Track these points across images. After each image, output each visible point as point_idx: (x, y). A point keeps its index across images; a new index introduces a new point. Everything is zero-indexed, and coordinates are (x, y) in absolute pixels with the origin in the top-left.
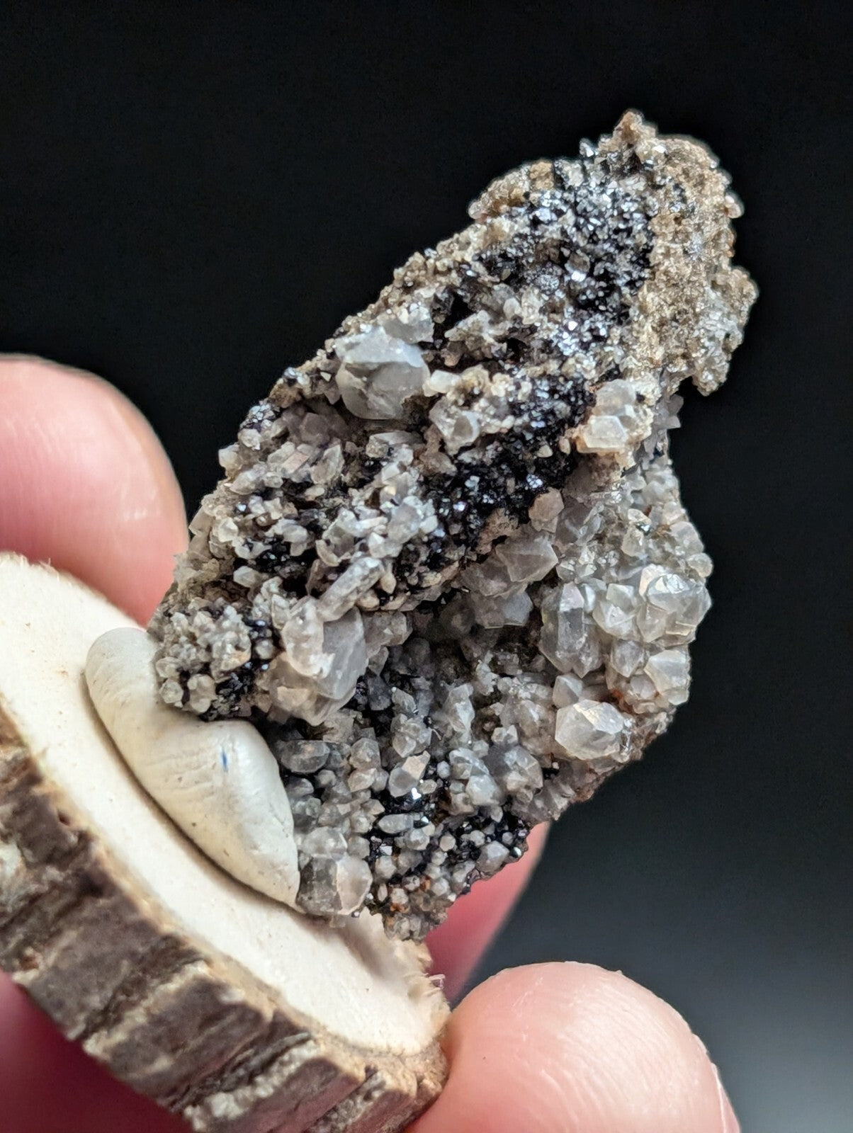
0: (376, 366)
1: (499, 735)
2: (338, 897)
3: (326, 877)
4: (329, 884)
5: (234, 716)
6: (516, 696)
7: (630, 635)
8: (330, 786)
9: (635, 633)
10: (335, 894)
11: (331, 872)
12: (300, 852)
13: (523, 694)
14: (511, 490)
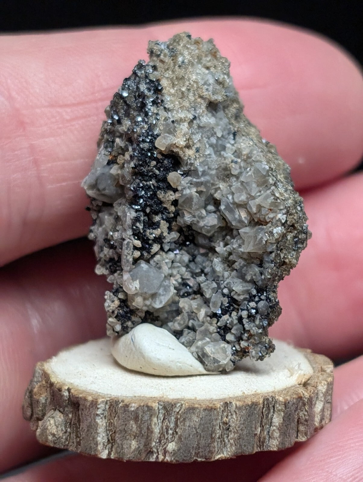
0: (94, 183)
1: (236, 266)
2: (214, 358)
3: (205, 355)
4: (208, 356)
5: (135, 324)
6: (234, 249)
7: (247, 198)
8: (193, 325)
9: (249, 196)
10: (212, 358)
11: (205, 351)
12: (192, 353)
13: (235, 246)
14: (156, 184)
